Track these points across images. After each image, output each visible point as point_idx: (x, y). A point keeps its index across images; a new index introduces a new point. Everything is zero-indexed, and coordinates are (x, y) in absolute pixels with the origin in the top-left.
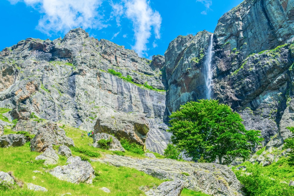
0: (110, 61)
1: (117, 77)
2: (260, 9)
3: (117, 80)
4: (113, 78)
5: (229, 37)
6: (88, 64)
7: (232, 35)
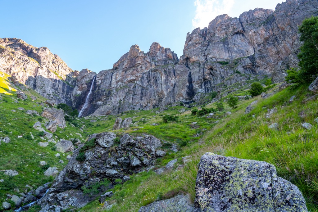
0: (56, 68)
1: (57, 75)
2: (111, 76)
3: (56, 76)
4: (55, 75)
5: (100, 79)
6: (46, 66)
7: (101, 79)
